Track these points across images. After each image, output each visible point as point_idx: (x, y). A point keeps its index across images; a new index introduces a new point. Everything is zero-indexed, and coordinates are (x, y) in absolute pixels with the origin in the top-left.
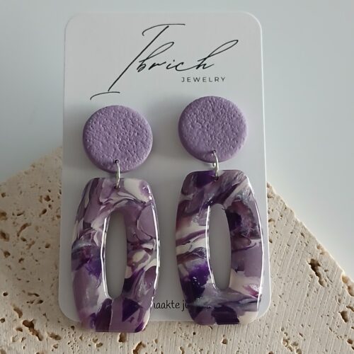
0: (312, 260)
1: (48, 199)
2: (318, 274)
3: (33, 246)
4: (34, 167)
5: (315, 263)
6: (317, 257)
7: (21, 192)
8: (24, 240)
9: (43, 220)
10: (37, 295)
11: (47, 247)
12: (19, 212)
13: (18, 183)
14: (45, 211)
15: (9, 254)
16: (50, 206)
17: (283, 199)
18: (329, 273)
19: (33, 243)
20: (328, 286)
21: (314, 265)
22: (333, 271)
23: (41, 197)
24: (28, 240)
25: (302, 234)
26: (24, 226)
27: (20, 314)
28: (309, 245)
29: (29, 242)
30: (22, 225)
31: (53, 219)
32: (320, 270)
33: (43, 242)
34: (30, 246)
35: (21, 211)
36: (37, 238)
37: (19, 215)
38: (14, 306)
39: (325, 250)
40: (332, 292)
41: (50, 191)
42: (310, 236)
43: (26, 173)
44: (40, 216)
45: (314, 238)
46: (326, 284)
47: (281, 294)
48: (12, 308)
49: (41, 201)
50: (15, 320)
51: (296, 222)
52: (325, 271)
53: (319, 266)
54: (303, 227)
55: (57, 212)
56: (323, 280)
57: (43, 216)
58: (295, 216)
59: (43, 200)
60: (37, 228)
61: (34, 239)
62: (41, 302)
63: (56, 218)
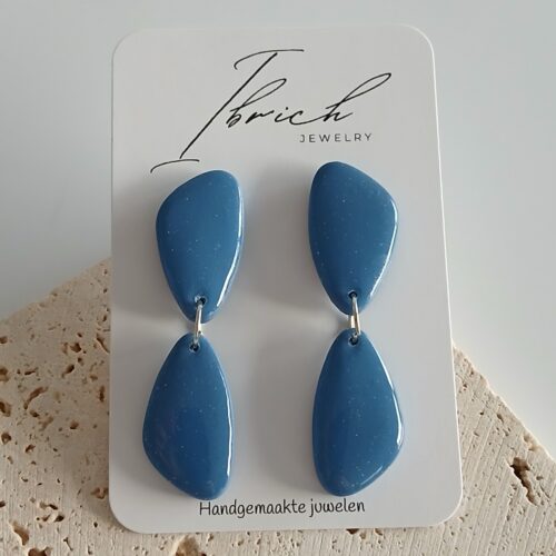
0: (516, 459)
1: (77, 348)
2: (525, 484)
3: (50, 425)
4: (56, 295)
5: (521, 464)
6: (524, 455)
7: (33, 336)
8: (36, 415)
9: (68, 383)
10: (54, 508)
11: (73, 427)
12: (29, 369)
13: (29, 321)
14: (71, 369)
15: (10, 438)
16: (80, 360)
17: (466, 357)
18: (545, 482)
19: (51, 420)
20: (542, 503)
21: (519, 468)
22: (551, 480)
23: (66, 344)
24: (42, 414)
25: (499, 417)
26: (37, 392)
27: (25, 538)
28: (512, 434)
29: (44, 419)
30: (32, 391)
31: (85, 382)
32: (530, 476)
33: (67, 419)
34: (45, 425)
35: (32, 368)
36: (57, 412)
37: (28, 373)
38: (15, 524)
39: (538, 443)
40: (548, 514)
41: (80, 336)
42: (513, 419)
43: (42, 305)
44: (63, 376)
45: (519, 424)
46: (539, 501)
47: (463, 516)
48: (12, 528)
49: (65, 352)
50: (17, 548)
51: (490, 397)
52: (538, 478)
53: (528, 469)
54: (501, 404)
55: (91, 370)
56: (534, 493)
57: (67, 376)
58: (488, 386)
59: (70, 351)
60: (57, 396)
61: (52, 413)
62: (60, 518)
63: (90, 380)
